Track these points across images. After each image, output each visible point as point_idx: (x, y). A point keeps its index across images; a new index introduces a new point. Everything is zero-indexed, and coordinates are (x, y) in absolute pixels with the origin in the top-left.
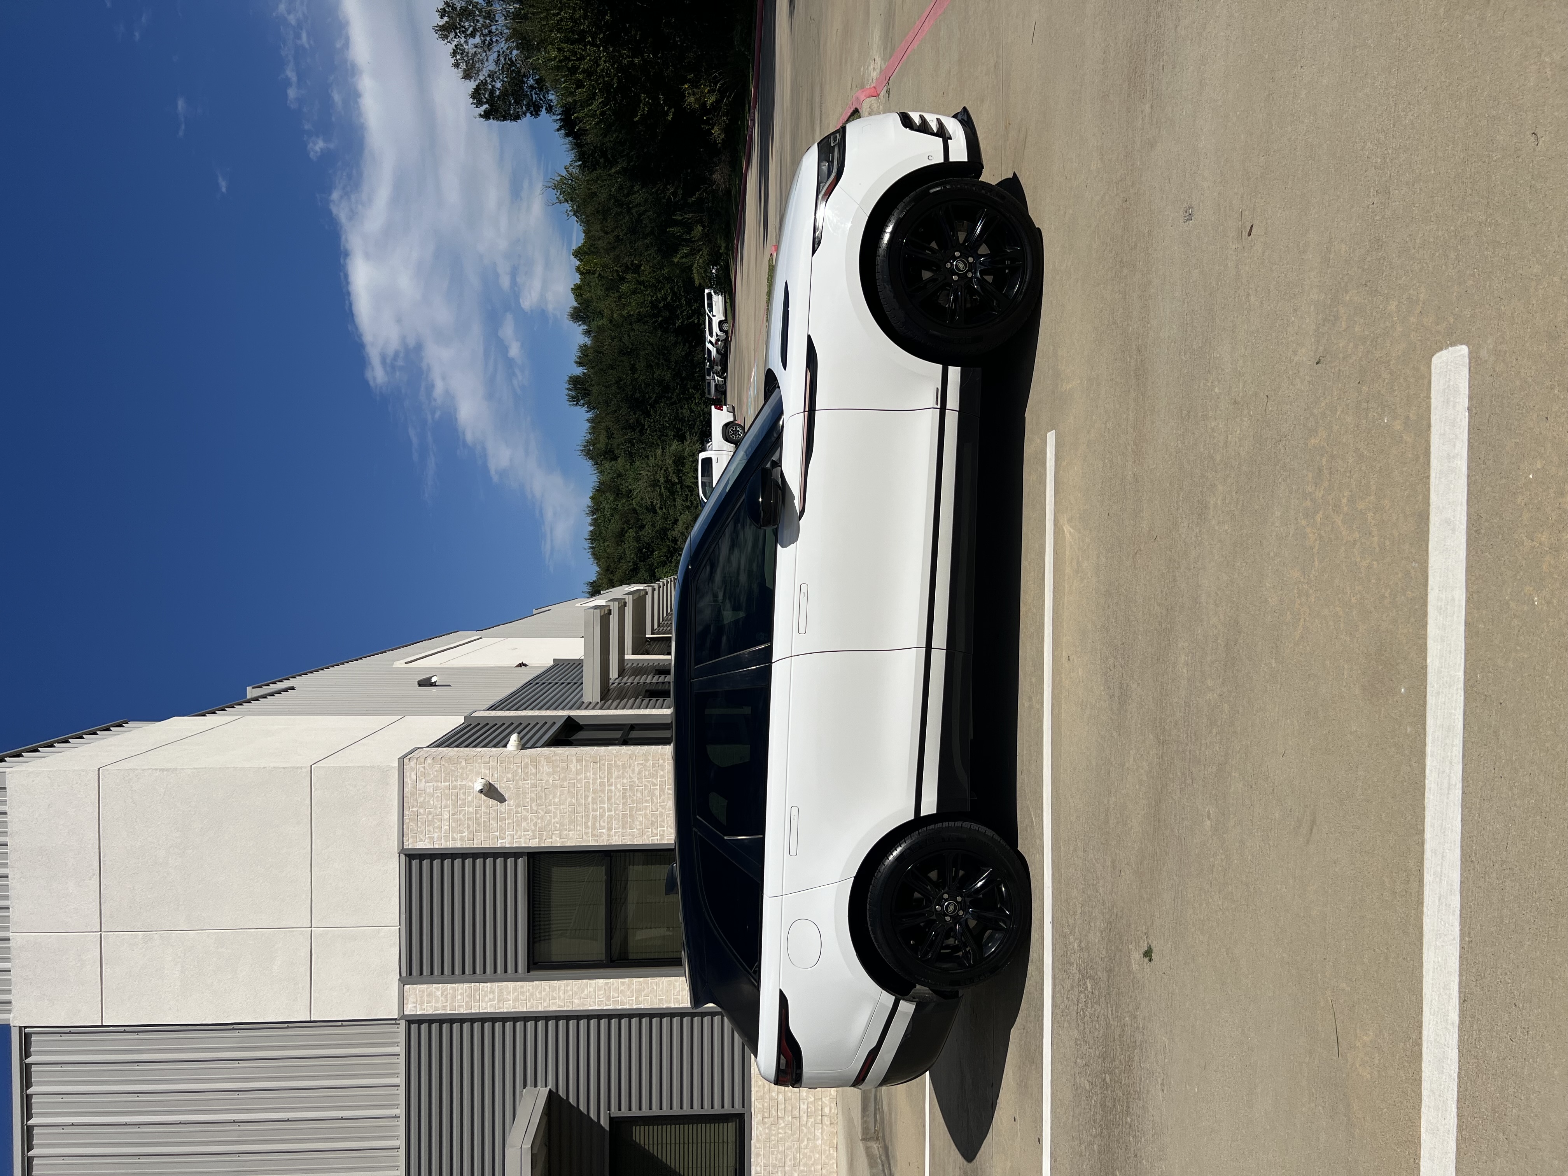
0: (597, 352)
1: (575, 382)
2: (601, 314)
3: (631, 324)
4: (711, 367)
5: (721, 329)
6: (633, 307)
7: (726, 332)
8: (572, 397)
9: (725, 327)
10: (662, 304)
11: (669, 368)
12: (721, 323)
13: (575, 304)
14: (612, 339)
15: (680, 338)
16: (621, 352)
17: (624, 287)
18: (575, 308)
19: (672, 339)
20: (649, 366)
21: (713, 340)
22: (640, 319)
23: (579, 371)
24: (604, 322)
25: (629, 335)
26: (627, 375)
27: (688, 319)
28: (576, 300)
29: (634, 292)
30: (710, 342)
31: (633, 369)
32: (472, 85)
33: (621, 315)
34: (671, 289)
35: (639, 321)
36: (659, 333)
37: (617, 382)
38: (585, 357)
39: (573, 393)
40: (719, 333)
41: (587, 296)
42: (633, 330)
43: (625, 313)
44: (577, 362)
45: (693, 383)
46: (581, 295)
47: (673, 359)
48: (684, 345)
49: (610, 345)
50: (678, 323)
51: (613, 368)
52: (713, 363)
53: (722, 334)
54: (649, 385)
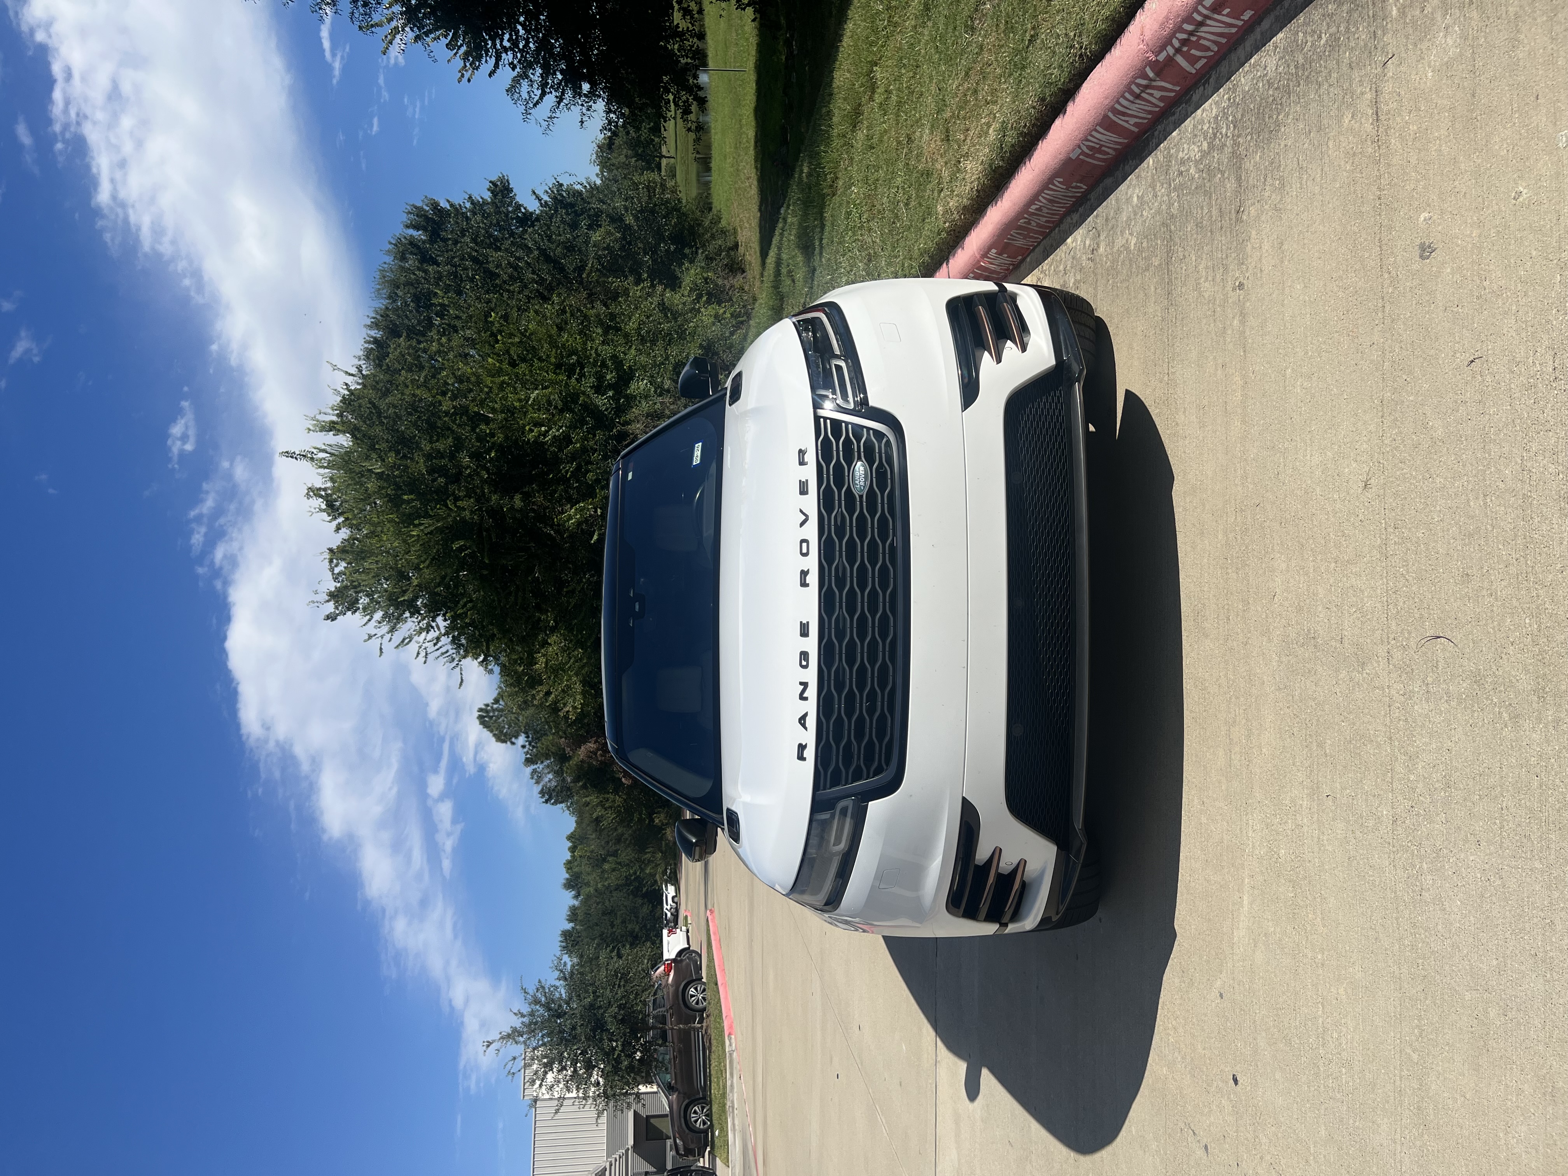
0: (586, 913)
1: (566, 935)
2: (588, 884)
3: (611, 892)
4: (667, 923)
5: (673, 902)
6: (613, 880)
7: (676, 903)
8: (564, 948)
9: (676, 900)
10: (633, 878)
11: (637, 923)
12: (673, 898)
13: (567, 876)
14: (598, 904)
15: (646, 900)
16: (604, 914)
17: (606, 866)
18: (567, 879)
19: (640, 901)
20: (623, 922)
21: (669, 907)
22: (618, 888)
23: (569, 926)
24: (592, 889)
25: (609, 900)
26: (608, 930)
27: (651, 887)
28: (567, 872)
29: (614, 870)
30: (667, 909)
31: (612, 926)
32: (540, 787)
33: (604, 885)
34: (640, 866)
35: (616, 889)
36: (631, 897)
37: (600, 936)
38: (573, 915)
39: (564, 944)
40: (672, 904)
41: (576, 870)
42: (612, 896)
43: (606, 884)
44: (567, 920)
45: (655, 933)
46: (571, 868)
47: (641, 917)
48: (649, 905)
49: (596, 908)
50: (644, 890)
51: (597, 925)
52: (668, 922)
53: (674, 904)
54: (624, 936)
